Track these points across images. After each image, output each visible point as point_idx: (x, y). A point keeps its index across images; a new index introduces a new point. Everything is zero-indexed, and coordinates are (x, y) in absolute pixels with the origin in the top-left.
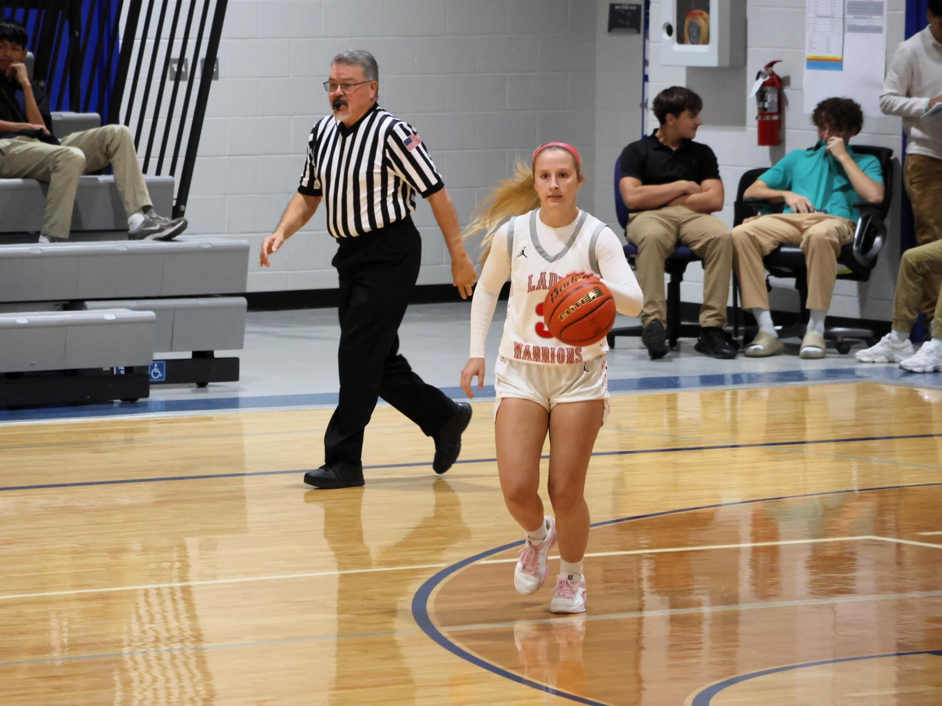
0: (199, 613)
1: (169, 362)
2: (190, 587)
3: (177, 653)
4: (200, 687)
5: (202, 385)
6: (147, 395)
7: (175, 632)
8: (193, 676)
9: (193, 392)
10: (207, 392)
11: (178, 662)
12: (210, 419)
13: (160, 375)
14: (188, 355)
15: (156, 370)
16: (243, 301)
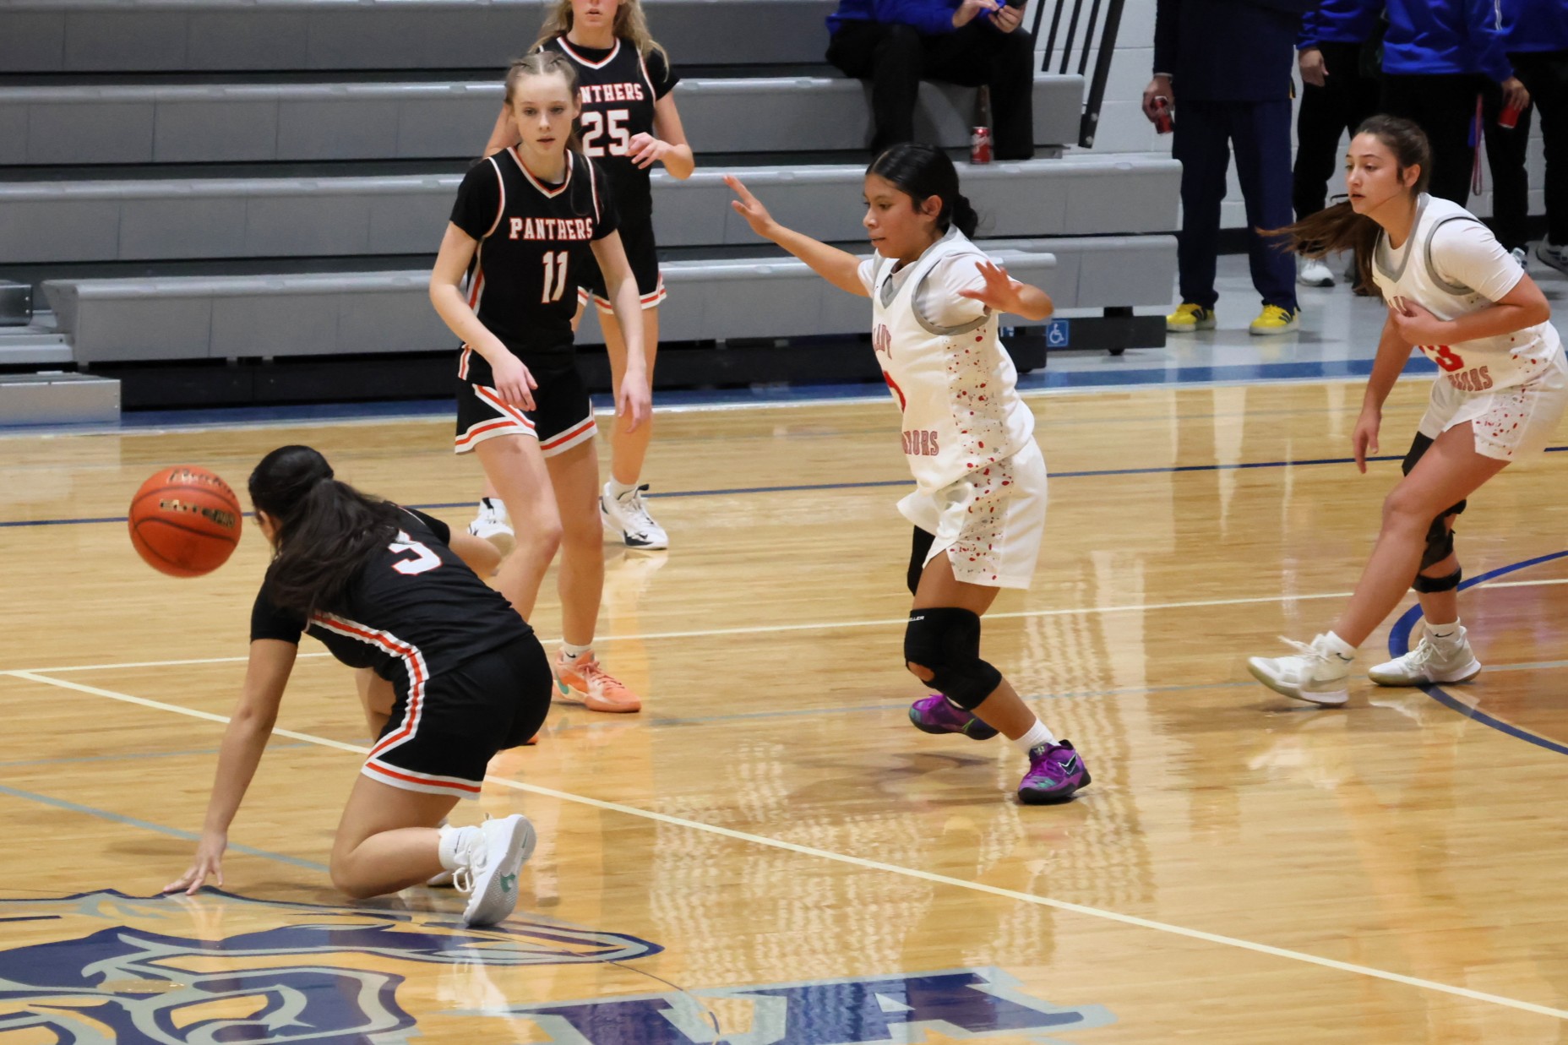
0: (1110, 648)
1: (1074, 322)
2: (1098, 614)
3: (1080, 699)
4: (1111, 744)
5: (1117, 352)
6: (1042, 364)
7: (1078, 673)
8: (1100, 729)
9: (1104, 361)
10: (1123, 361)
11: (1082, 711)
12: (1127, 397)
13: (1061, 339)
14: (1098, 312)
15: (1056, 332)
16: (1173, 241)
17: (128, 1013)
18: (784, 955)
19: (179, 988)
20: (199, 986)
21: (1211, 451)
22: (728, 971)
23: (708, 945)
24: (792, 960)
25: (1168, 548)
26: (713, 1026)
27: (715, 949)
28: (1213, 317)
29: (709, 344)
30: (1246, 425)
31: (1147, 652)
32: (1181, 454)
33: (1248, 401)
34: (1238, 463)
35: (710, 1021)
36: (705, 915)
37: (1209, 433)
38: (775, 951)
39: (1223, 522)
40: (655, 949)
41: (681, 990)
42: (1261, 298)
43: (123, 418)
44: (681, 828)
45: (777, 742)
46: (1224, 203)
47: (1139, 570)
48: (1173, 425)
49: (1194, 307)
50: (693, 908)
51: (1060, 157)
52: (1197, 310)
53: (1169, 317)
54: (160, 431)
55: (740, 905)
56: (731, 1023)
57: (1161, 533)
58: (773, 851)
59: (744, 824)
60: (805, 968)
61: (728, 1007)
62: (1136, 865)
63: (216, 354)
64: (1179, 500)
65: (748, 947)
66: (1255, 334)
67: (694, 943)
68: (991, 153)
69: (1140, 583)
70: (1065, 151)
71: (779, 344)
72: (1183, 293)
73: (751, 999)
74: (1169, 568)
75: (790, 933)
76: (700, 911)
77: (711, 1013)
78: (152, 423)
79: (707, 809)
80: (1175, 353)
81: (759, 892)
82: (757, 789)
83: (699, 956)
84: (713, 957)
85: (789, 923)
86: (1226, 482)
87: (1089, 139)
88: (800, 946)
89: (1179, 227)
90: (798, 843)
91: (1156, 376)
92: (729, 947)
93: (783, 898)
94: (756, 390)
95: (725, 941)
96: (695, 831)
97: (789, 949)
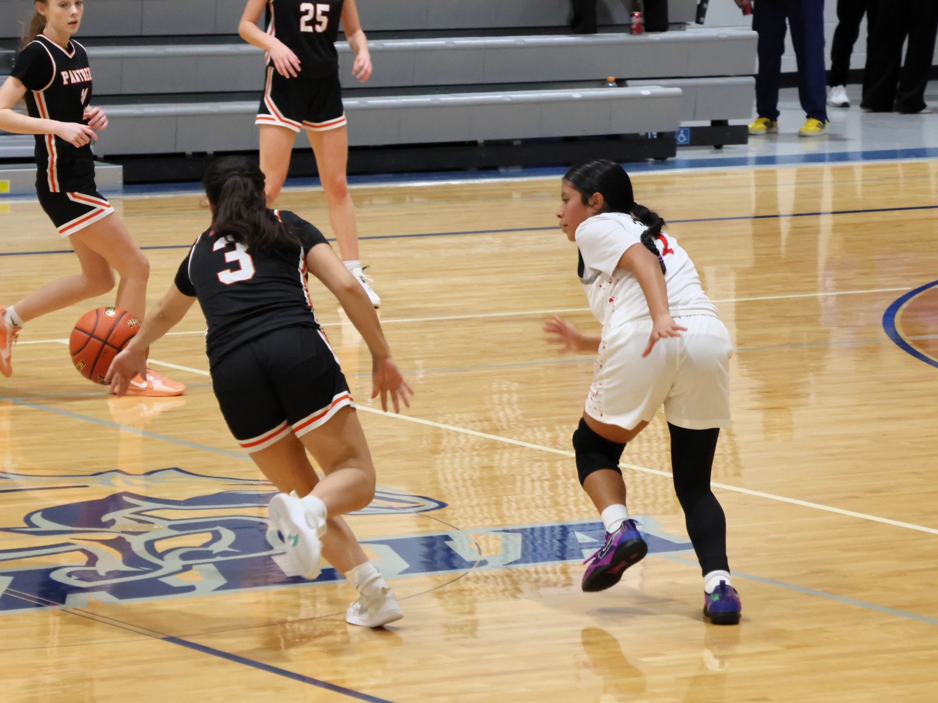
1: (694, 130)
5: (718, 147)
6: (674, 155)
9: (711, 153)
10: (722, 152)
12: (725, 174)
13: (685, 139)
14: (707, 123)
15: (682, 135)
16: (752, 80)
17: (129, 544)
18: (519, 509)
19: (159, 529)
20: (171, 527)
21: (775, 206)
22: (486, 518)
23: (475, 502)
24: (524, 512)
25: (749, 265)
26: (478, 551)
27: (478, 505)
28: (776, 126)
29: (474, 143)
30: (797, 190)
31: (738, 327)
32: (757, 208)
33: (798, 176)
34: (792, 213)
35: (476, 548)
36: (472, 485)
37: (774, 195)
38: (514, 506)
39: (783, 250)
40: (442, 505)
41: (458, 529)
42: (805, 114)
43: (124, 188)
44: (458, 433)
45: (516, 382)
46: (783, 57)
47: (732, 278)
48: (753, 191)
49: (765, 119)
50: (465, 481)
51: (684, 30)
52: (767, 122)
53: (750, 126)
54: (146, 197)
55: (495, 478)
56: (488, 551)
57: (745, 256)
58: (511, 446)
59: (495, 430)
60: (532, 517)
61: (486, 540)
62: (730, 454)
63: (179, 150)
64: (757, 236)
65: (498, 504)
66: (802, 136)
67: (466, 502)
68: (643, 28)
69: (732, 285)
70: (687, 26)
71: (515, 143)
72: (759, 111)
73: (500, 535)
74: (751, 277)
75: (523, 496)
76: (469, 483)
77: (476, 543)
78: (142, 191)
79: (473, 422)
80: (754, 148)
81: (505, 472)
82: (503, 410)
83: (469, 509)
84: (477, 510)
85: (523, 490)
86: (785, 225)
87: (702, 19)
88: (529, 503)
89: (756, 71)
90: (528, 442)
91: (742, 162)
92: (487, 504)
93: (519, 475)
94: (502, 170)
95: (484, 500)
96: (466, 435)
97: (522, 505)
